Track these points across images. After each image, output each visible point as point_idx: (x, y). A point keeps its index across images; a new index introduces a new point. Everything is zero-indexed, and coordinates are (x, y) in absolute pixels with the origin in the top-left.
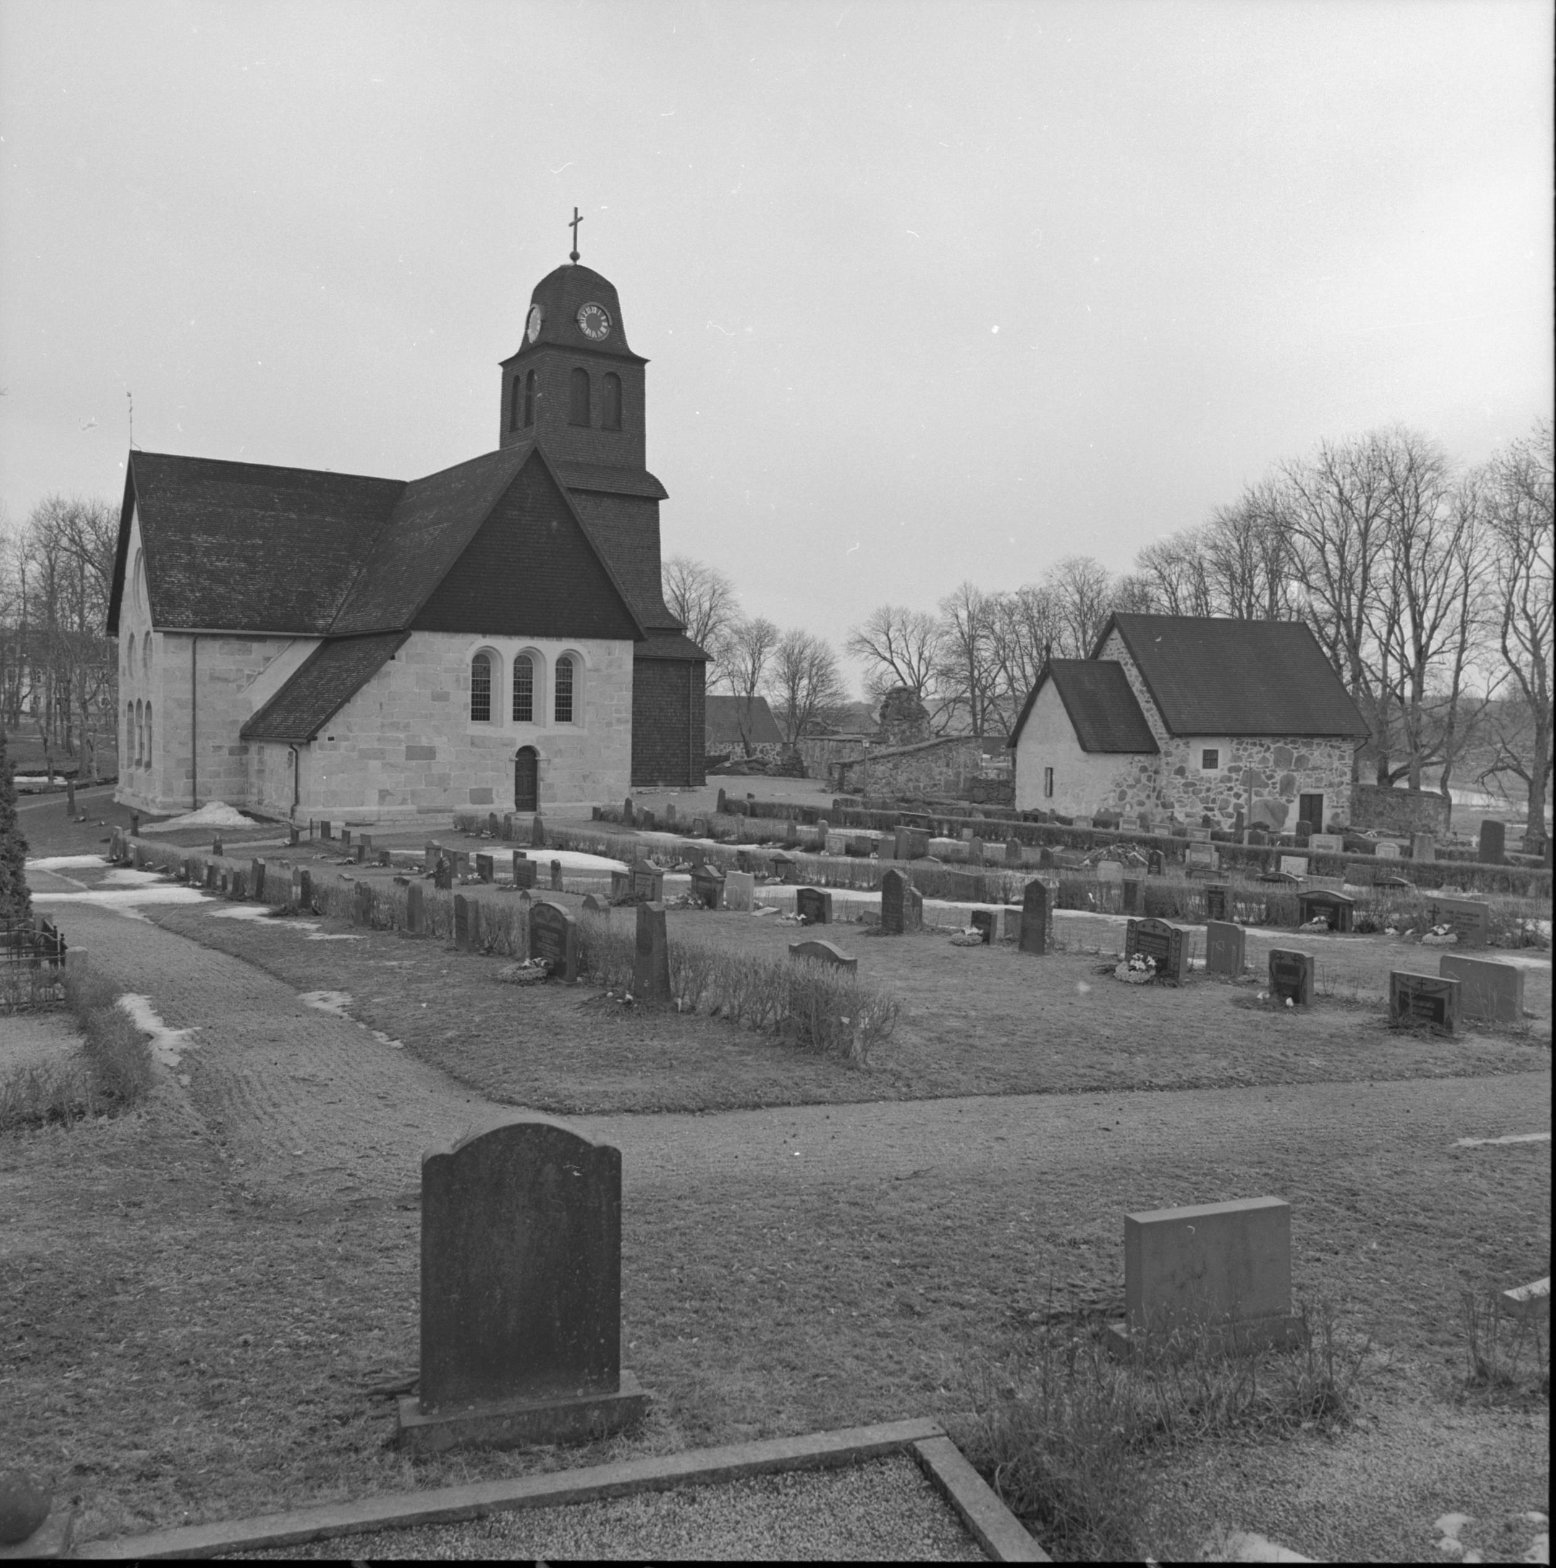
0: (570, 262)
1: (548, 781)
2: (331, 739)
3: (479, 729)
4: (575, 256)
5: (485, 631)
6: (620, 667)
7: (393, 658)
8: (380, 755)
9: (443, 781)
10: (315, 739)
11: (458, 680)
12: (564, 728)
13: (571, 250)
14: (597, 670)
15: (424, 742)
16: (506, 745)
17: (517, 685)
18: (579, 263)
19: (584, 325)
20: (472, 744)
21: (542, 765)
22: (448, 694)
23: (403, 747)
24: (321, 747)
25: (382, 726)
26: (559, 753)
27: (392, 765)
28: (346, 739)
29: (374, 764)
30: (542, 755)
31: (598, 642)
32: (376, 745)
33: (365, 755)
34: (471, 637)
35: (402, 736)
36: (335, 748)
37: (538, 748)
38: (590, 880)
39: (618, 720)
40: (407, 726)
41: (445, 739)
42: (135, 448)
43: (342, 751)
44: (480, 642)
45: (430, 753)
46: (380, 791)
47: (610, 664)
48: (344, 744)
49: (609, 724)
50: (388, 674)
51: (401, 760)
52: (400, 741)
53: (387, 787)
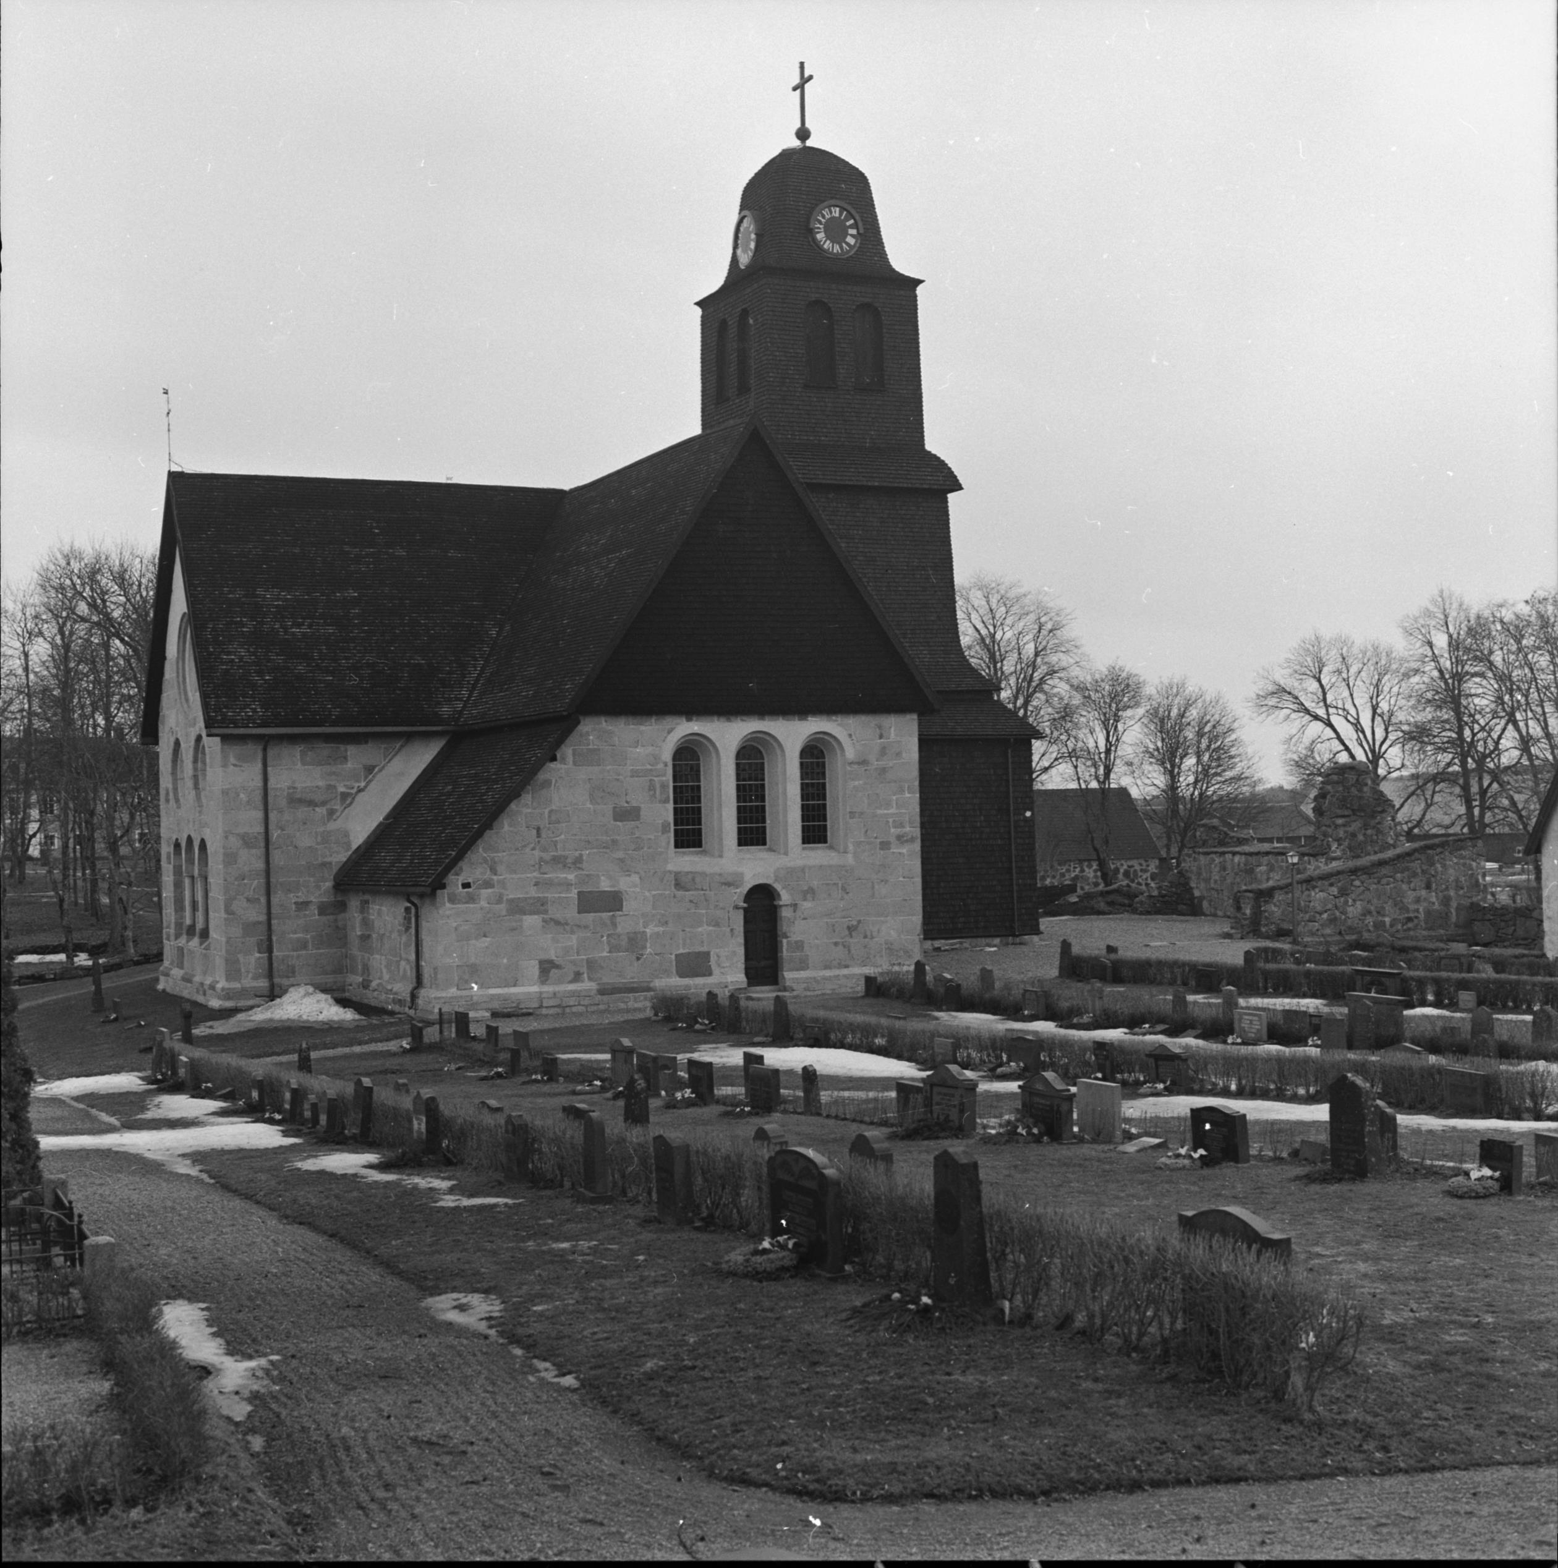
0: (796, 143)
1: (794, 938)
2: (466, 885)
3: (687, 861)
4: (803, 134)
5: (691, 712)
6: (898, 754)
7: (554, 759)
8: (539, 906)
9: (635, 943)
10: (443, 886)
11: (652, 788)
12: (818, 855)
13: (798, 125)
14: (864, 762)
15: (605, 885)
16: (728, 884)
17: (742, 792)
18: (809, 143)
19: (820, 236)
20: (678, 885)
21: (785, 913)
22: (638, 809)
23: (573, 894)
24: (453, 899)
25: (541, 862)
26: (810, 893)
27: (557, 923)
28: (488, 884)
29: (531, 921)
30: (785, 898)
31: (863, 718)
32: (533, 892)
33: (518, 908)
34: (669, 721)
35: (571, 877)
36: (471, 899)
37: (778, 887)
38: (861, 1095)
39: (899, 838)
40: (579, 860)
41: (635, 878)
42: (175, 468)
43: (484, 903)
44: (684, 728)
45: (613, 902)
46: (541, 962)
47: (883, 751)
48: (485, 892)
49: (885, 845)
50: (547, 784)
51: (571, 913)
52: (568, 885)
53: (552, 955)
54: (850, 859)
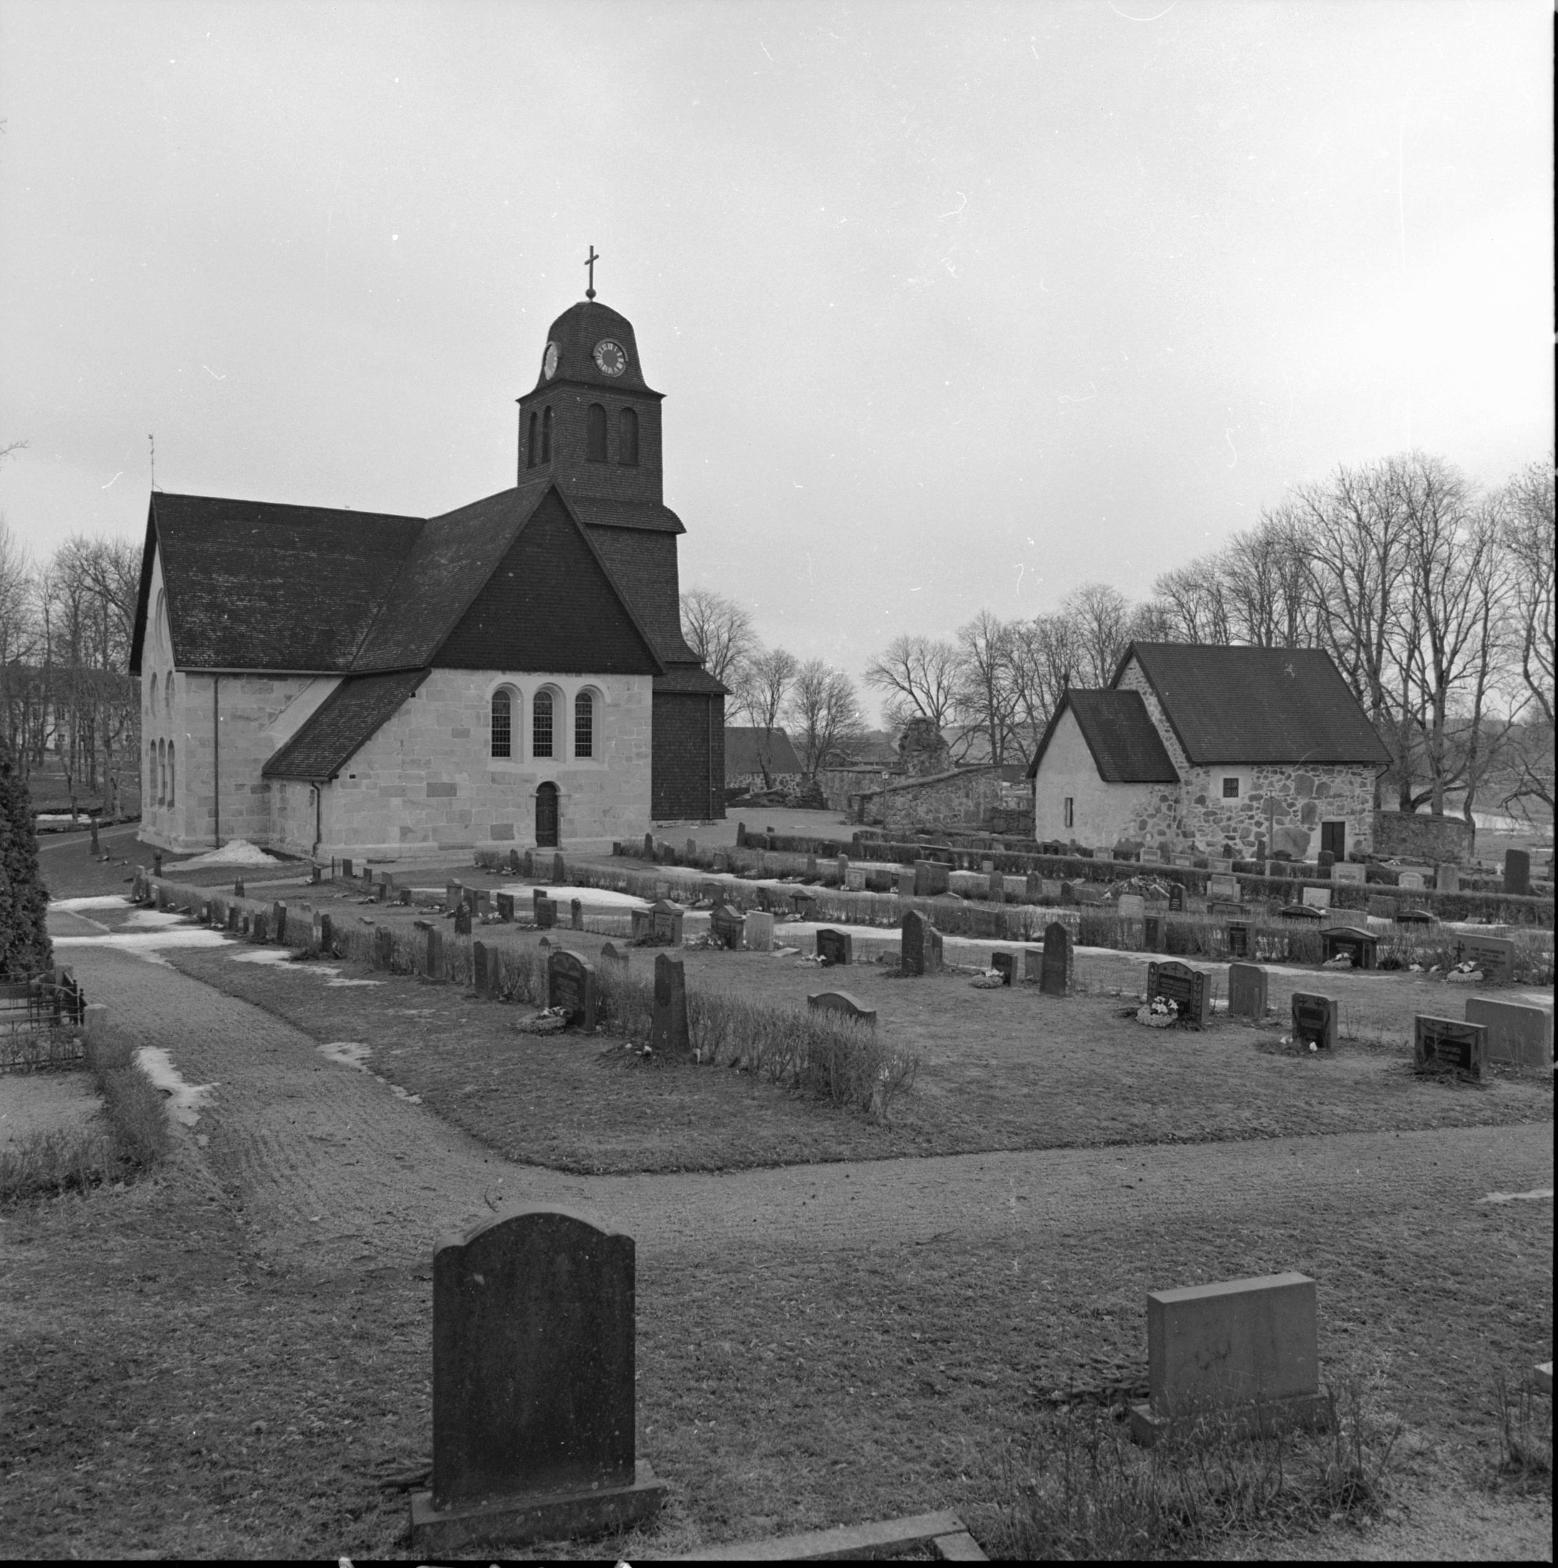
0: (586, 299)
1: (569, 816)
2: (353, 777)
3: (500, 765)
4: (591, 293)
5: (505, 668)
6: (639, 702)
7: (413, 695)
8: (401, 792)
9: (464, 817)
10: (337, 777)
11: (478, 717)
12: (584, 763)
13: (588, 287)
14: (616, 705)
15: (445, 779)
16: (527, 781)
17: (537, 721)
18: (595, 300)
19: (600, 362)
20: (493, 780)
21: (562, 801)
22: (469, 731)
23: (424, 784)
24: (343, 786)
25: (403, 762)
26: (579, 788)
27: (413, 803)
28: (368, 776)
29: (396, 801)
30: (563, 790)
31: (618, 677)
32: (397, 782)
33: (386, 792)
34: (491, 674)
35: (423, 773)
36: (356, 786)
37: (558, 783)
38: (610, 918)
39: (638, 754)
40: (428, 762)
41: (465, 775)
42: (156, 490)
43: (364, 789)
44: (499, 679)
45: (451, 790)
46: (402, 828)
47: (630, 699)
48: (365, 782)
49: (629, 759)
50: (408, 712)
51: (422, 797)
52: (420, 778)
53: (409, 823)
54: (606, 767)
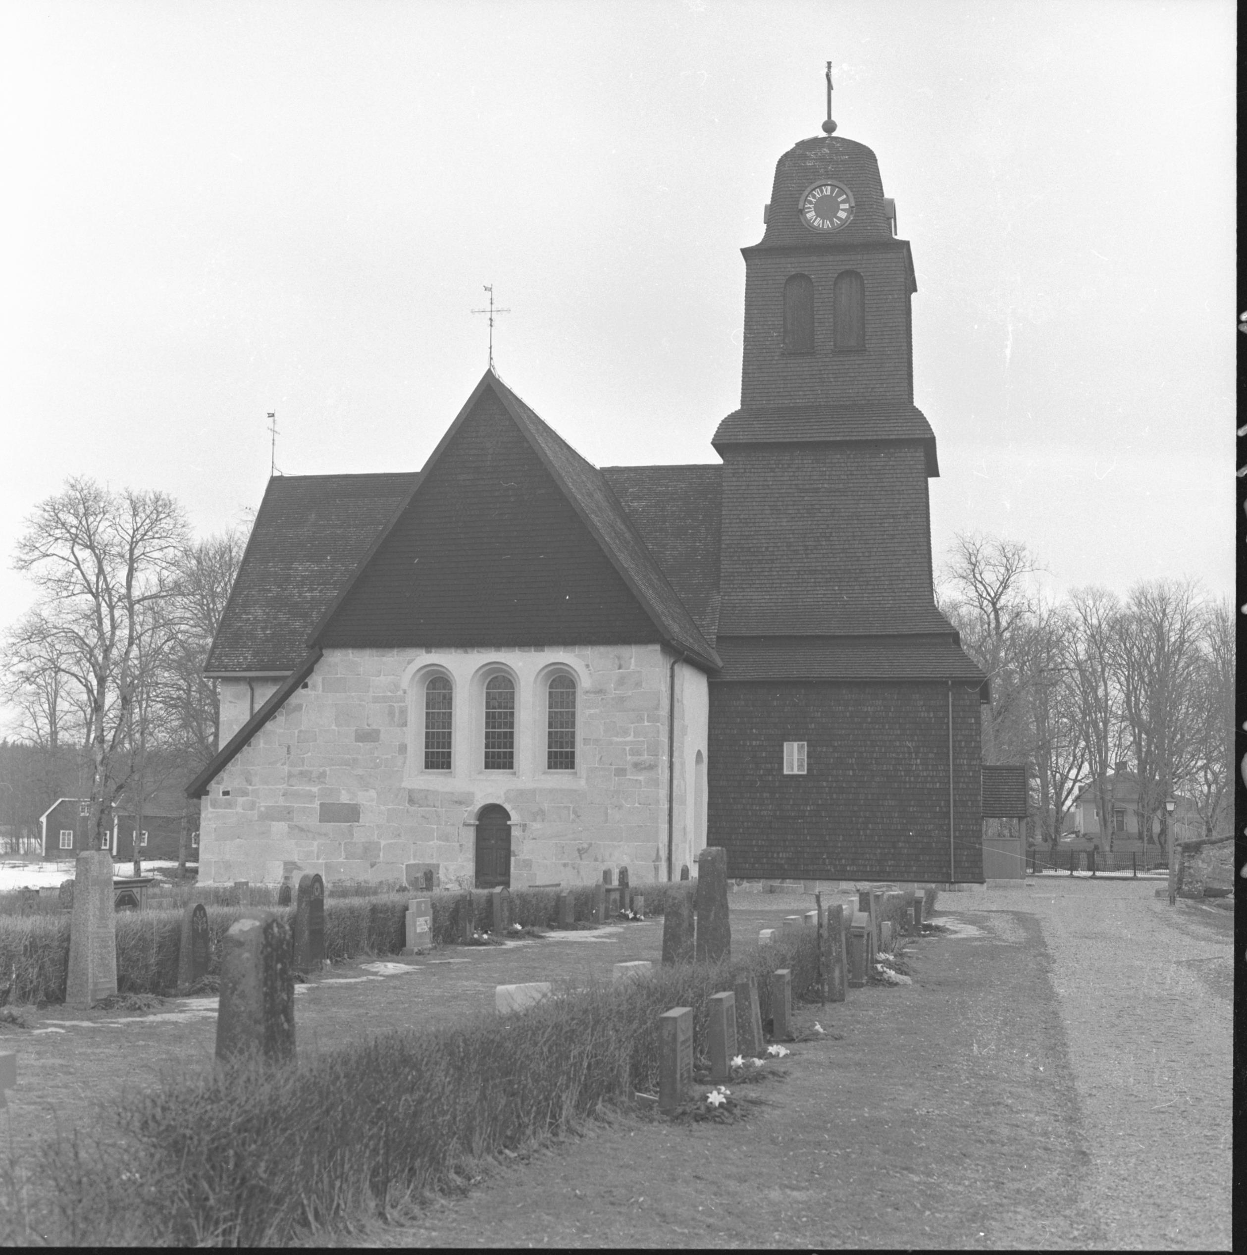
0: (823, 134)
1: (522, 857)
2: (226, 793)
3: (435, 780)
4: (829, 126)
5: (428, 644)
6: (638, 684)
7: (306, 686)
8: (286, 814)
9: (369, 852)
10: (207, 793)
11: (391, 714)
12: (560, 779)
13: (826, 118)
14: (600, 691)
15: (345, 798)
16: (460, 803)
17: (491, 719)
18: (834, 134)
20: (411, 801)
21: (515, 833)
22: (377, 732)
23: (316, 805)
24: (214, 805)
25: (290, 776)
26: (540, 814)
27: (301, 830)
28: (245, 793)
29: (279, 827)
30: (515, 818)
31: (602, 649)
32: (282, 802)
33: (269, 815)
34: (410, 653)
35: (315, 789)
36: (229, 805)
37: (508, 807)
39: (636, 765)
40: (323, 775)
41: (373, 793)
43: (239, 809)
44: (425, 658)
45: (352, 813)
46: (285, 864)
47: (621, 682)
48: (241, 800)
49: (621, 772)
50: (299, 707)
51: (313, 822)
52: (311, 797)
53: (295, 858)
54: (583, 782)
